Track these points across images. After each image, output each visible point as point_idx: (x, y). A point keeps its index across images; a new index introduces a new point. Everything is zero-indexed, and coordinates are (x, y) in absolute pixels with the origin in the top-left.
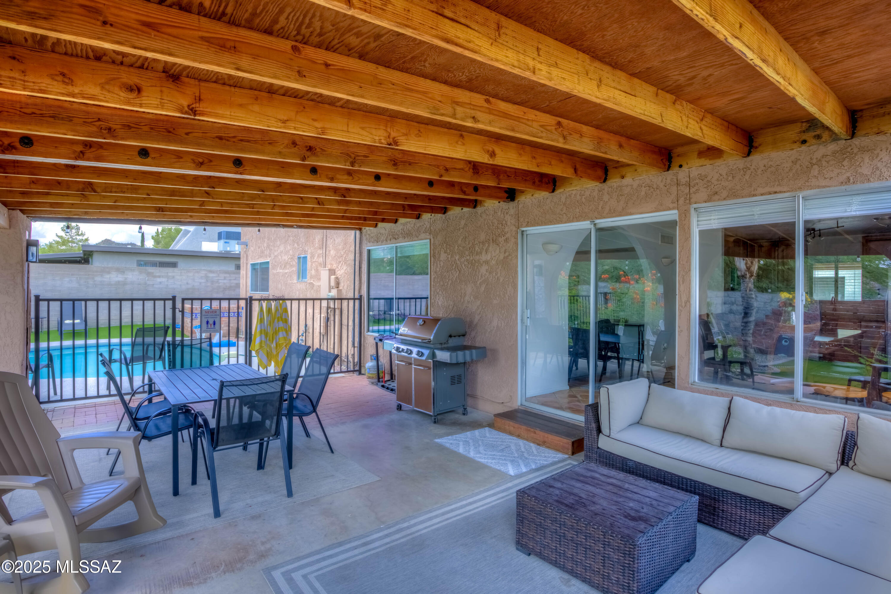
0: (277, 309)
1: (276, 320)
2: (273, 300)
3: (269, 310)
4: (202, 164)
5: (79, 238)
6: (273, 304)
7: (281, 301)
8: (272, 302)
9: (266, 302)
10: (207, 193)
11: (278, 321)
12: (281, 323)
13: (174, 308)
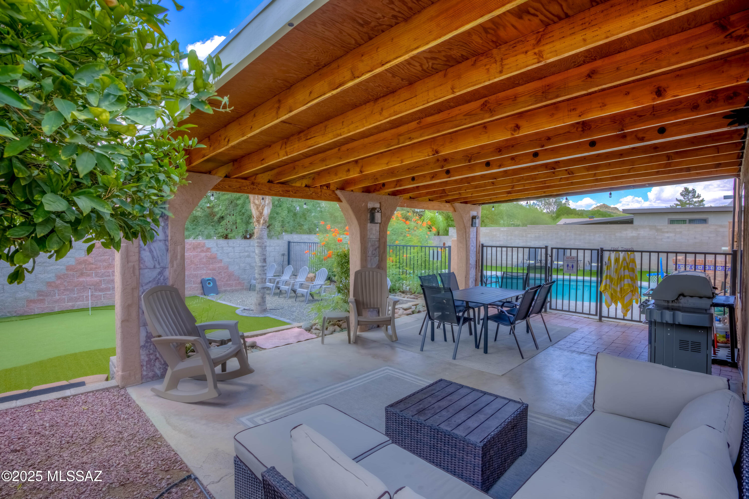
0: (624, 259)
1: (622, 269)
2: (622, 251)
3: (617, 260)
4: (433, 177)
5: (695, 200)
6: (622, 255)
7: (629, 253)
8: (620, 253)
9: (614, 252)
10: (493, 183)
11: (624, 270)
12: (627, 271)
13: (546, 254)
